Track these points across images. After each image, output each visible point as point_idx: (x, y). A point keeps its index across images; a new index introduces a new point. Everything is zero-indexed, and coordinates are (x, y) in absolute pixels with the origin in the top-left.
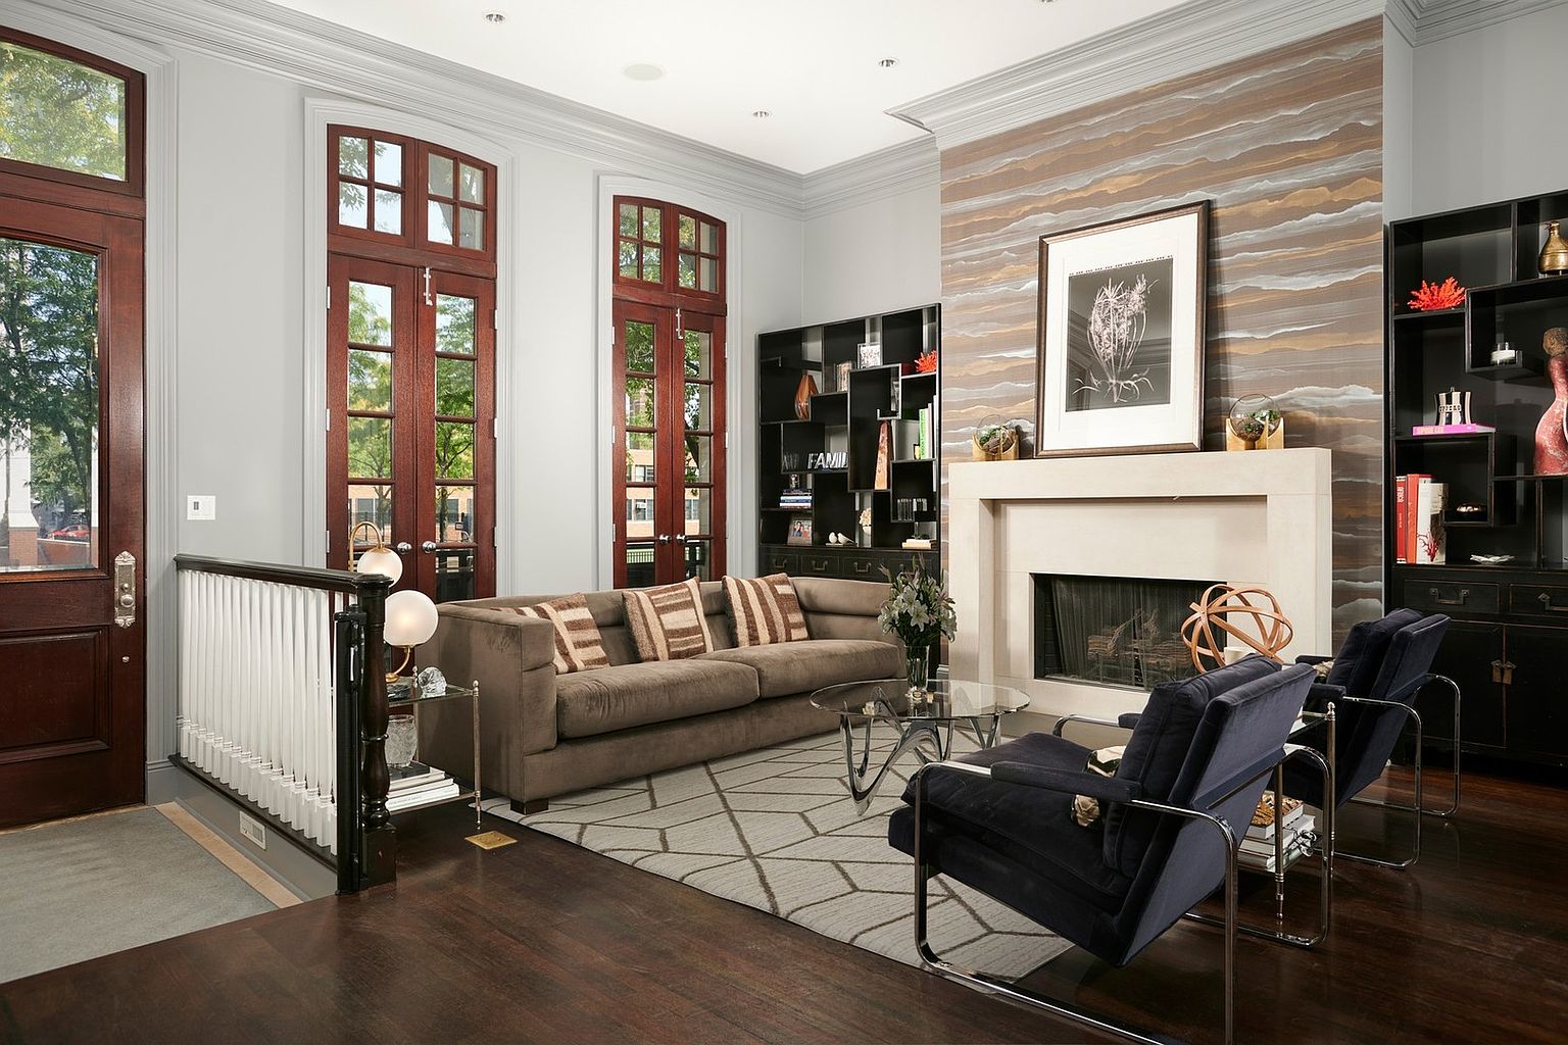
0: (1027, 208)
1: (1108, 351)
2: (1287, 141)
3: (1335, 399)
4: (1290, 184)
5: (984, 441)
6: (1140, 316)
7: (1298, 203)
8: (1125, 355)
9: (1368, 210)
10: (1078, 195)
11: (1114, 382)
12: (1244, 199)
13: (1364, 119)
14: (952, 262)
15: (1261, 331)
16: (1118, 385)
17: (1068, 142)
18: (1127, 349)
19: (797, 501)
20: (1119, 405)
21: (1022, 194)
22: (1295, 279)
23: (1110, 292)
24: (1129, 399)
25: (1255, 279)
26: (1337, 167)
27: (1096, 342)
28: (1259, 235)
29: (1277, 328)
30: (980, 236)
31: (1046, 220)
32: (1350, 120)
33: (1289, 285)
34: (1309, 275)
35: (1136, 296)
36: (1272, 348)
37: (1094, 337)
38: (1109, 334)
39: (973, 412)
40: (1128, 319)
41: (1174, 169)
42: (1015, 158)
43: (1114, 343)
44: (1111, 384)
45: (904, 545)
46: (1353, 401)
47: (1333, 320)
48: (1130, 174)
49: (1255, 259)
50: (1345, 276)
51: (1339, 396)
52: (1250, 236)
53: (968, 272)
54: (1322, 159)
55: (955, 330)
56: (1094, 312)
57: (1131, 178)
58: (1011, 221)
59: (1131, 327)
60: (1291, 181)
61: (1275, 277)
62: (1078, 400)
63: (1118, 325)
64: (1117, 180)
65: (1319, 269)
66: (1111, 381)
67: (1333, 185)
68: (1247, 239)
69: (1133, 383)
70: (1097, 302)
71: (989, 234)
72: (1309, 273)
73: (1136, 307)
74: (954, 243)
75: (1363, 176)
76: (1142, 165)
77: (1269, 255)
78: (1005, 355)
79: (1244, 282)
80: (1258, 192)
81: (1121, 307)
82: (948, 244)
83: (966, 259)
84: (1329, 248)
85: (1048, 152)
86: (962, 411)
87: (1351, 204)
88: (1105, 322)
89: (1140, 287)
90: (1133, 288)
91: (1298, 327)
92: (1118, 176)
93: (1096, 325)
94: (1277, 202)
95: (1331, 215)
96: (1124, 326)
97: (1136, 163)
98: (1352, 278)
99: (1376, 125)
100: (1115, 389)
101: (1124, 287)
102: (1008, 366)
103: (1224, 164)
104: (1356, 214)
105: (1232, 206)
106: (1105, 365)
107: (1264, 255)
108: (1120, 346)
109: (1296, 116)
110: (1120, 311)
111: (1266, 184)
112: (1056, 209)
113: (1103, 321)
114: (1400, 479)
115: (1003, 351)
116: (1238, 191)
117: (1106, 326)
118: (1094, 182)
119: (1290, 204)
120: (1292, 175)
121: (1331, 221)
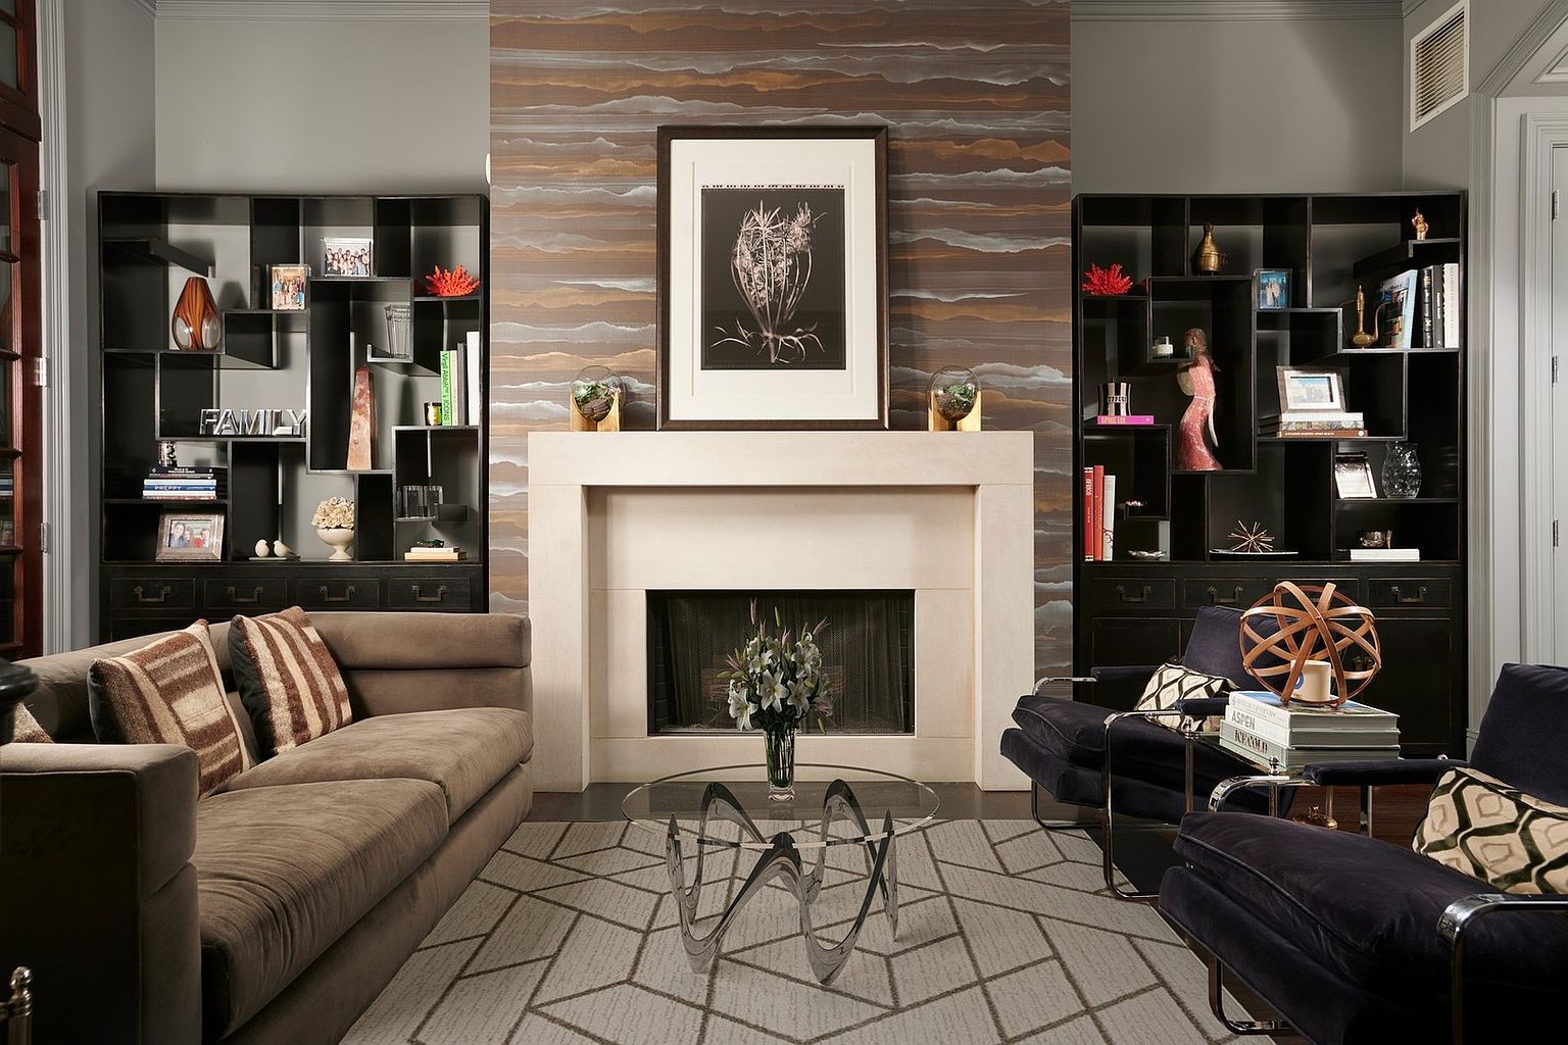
0: (637, 83)
1: (761, 295)
2: (974, 79)
3: (1025, 380)
4: (978, 129)
5: (582, 402)
6: (803, 256)
7: (986, 153)
8: (785, 304)
9: (1057, 176)
10: (712, 82)
11: (770, 335)
12: (926, 136)
13: (1053, 76)
14: (511, 136)
15: (947, 294)
16: (776, 341)
17: (699, 8)
18: (786, 296)
19: (184, 488)
20: (778, 366)
21: (628, 62)
22: (982, 239)
23: (762, 221)
24: (793, 360)
25: (939, 231)
26: (1026, 122)
27: (744, 281)
28: (943, 180)
29: (964, 292)
30: (559, 107)
31: (667, 108)
32: (1039, 73)
33: (977, 244)
34: (998, 237)
35: (797, 229)
36: (959, 314)
37: (742, 274)
38: (761, 273)
39: (547, 360)
40: (788, 256)
41: (843, 80)
42: (616, 10)
43: (770, 285)
44: (767, 338)
45: (408, 556)
46: (1044, 383)
47: (1024, 291)
48: (787, 72)
49: (940, 209)
50: (1034, 244)
51: (1029, 376)
52: (935, 179)
53: (539, 156)
54: (1013, 109)
55: (512, 237)
56: (739, 241)
57: (787, 78)
58: (609, 97)
59: (793, 268)
60: (978, 126)
61: (961, 232)
62: (717, 355)
63: (775, 263)
64: (769, 75)
65: (1009, 232)
66: (766, 334)
67: (1023, 140)
68: (931, 183)
69: (796, 339)
70: (743, 229)
71: (575, 108)
72: (997, 234)
73: (799, 243)
74: (513, 109)
75: (1050, 139)
76: (800, 64)
77: (955, 206)
78: (600, 283)
79: (927, 233)
80: (943, 129)
81: (777, 240)
82: (503, 109)
83: (532, 136)
84: (1018, 210)
85: (670, 13)
86: (527, 358)
87: (1041, 166)
88: (756, 256)
89: (803, 218)
90: (793, 218)
91: (987, 294)
92: (772, 71)
93: (743, 259)
94: (963, 146)
95: (1019, 174)
96: (782, 265)
97: (794, 60)
98: (1042, 248)
99: (1064, 86)
100: (772, 345)
101: (781, 216)
102: (604, 299)
103: (903, 88)
104: (1045, 178)
105: (914, 140)
106: (756, 313)
107: (949, 206)
108: (777, 291)
109: (983, 53)
110: (777, 245)
111: (951, 123)
112: (681, 94)
113: (753, 255)
114: (1089, 470)
115: (598, 278)
116: (921, 124)
117: (757, 262)
118: (737, 71)
119: (977, 152)
120: (980, 119)
121: (1020, 180)
